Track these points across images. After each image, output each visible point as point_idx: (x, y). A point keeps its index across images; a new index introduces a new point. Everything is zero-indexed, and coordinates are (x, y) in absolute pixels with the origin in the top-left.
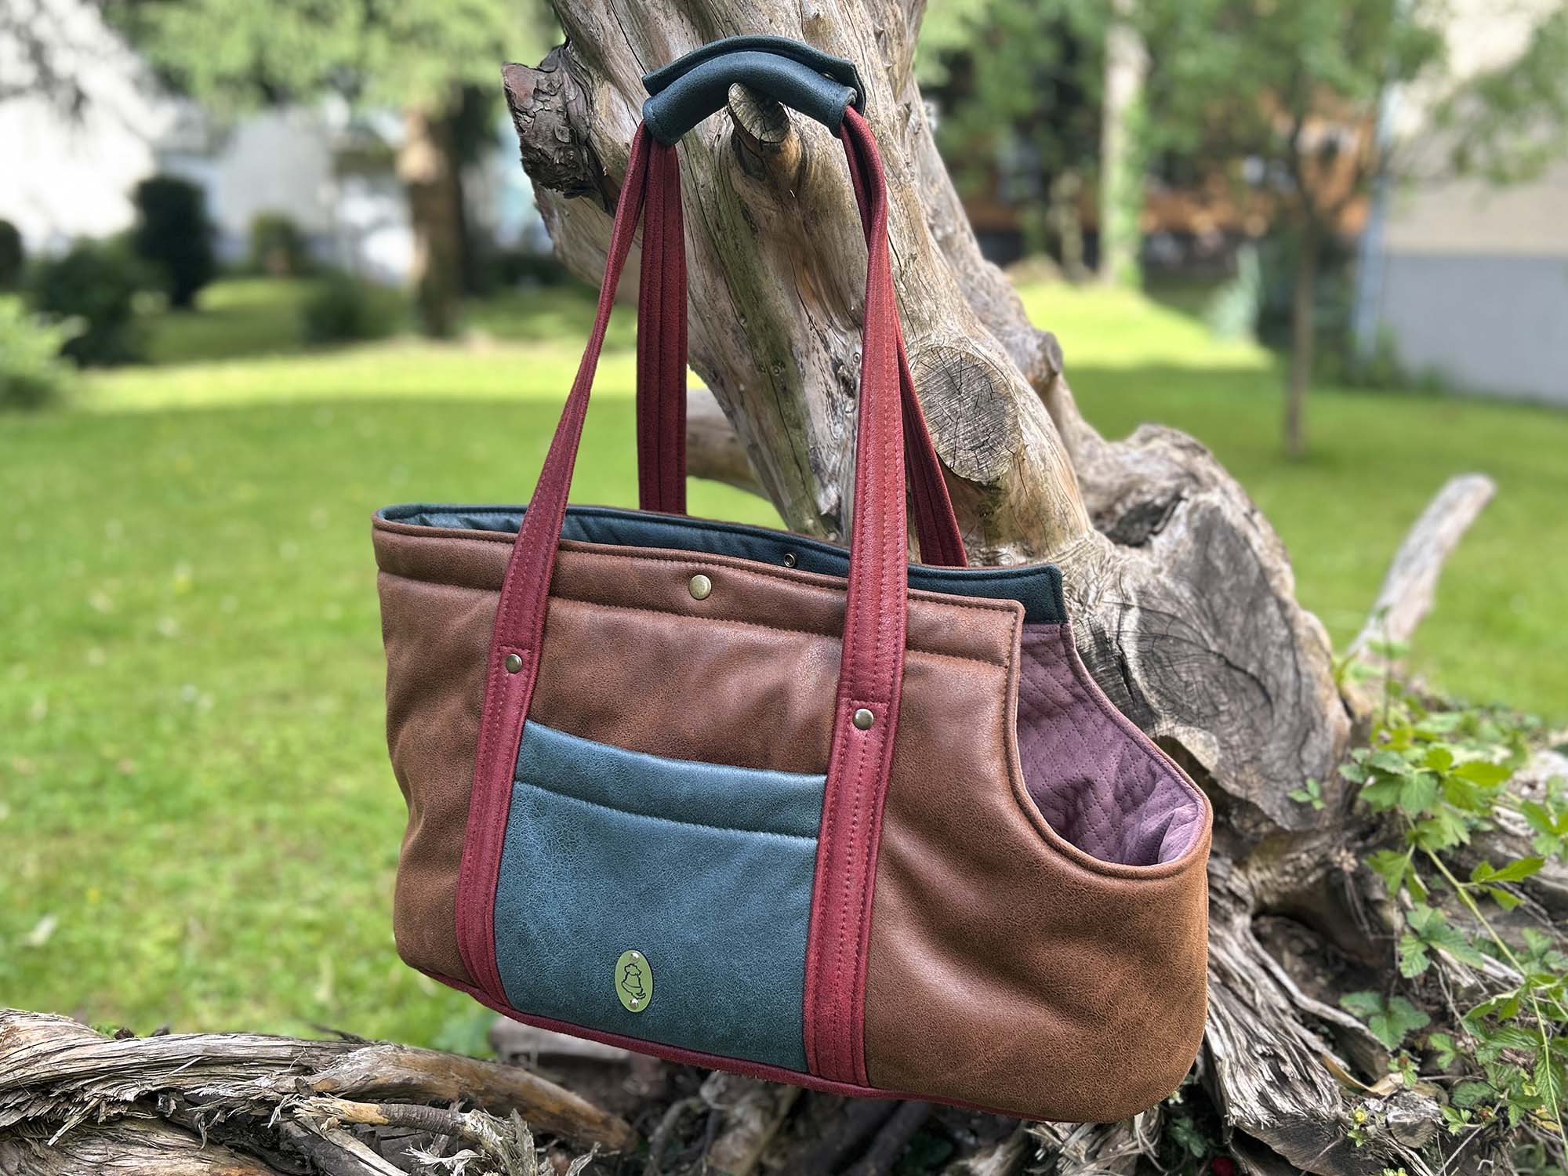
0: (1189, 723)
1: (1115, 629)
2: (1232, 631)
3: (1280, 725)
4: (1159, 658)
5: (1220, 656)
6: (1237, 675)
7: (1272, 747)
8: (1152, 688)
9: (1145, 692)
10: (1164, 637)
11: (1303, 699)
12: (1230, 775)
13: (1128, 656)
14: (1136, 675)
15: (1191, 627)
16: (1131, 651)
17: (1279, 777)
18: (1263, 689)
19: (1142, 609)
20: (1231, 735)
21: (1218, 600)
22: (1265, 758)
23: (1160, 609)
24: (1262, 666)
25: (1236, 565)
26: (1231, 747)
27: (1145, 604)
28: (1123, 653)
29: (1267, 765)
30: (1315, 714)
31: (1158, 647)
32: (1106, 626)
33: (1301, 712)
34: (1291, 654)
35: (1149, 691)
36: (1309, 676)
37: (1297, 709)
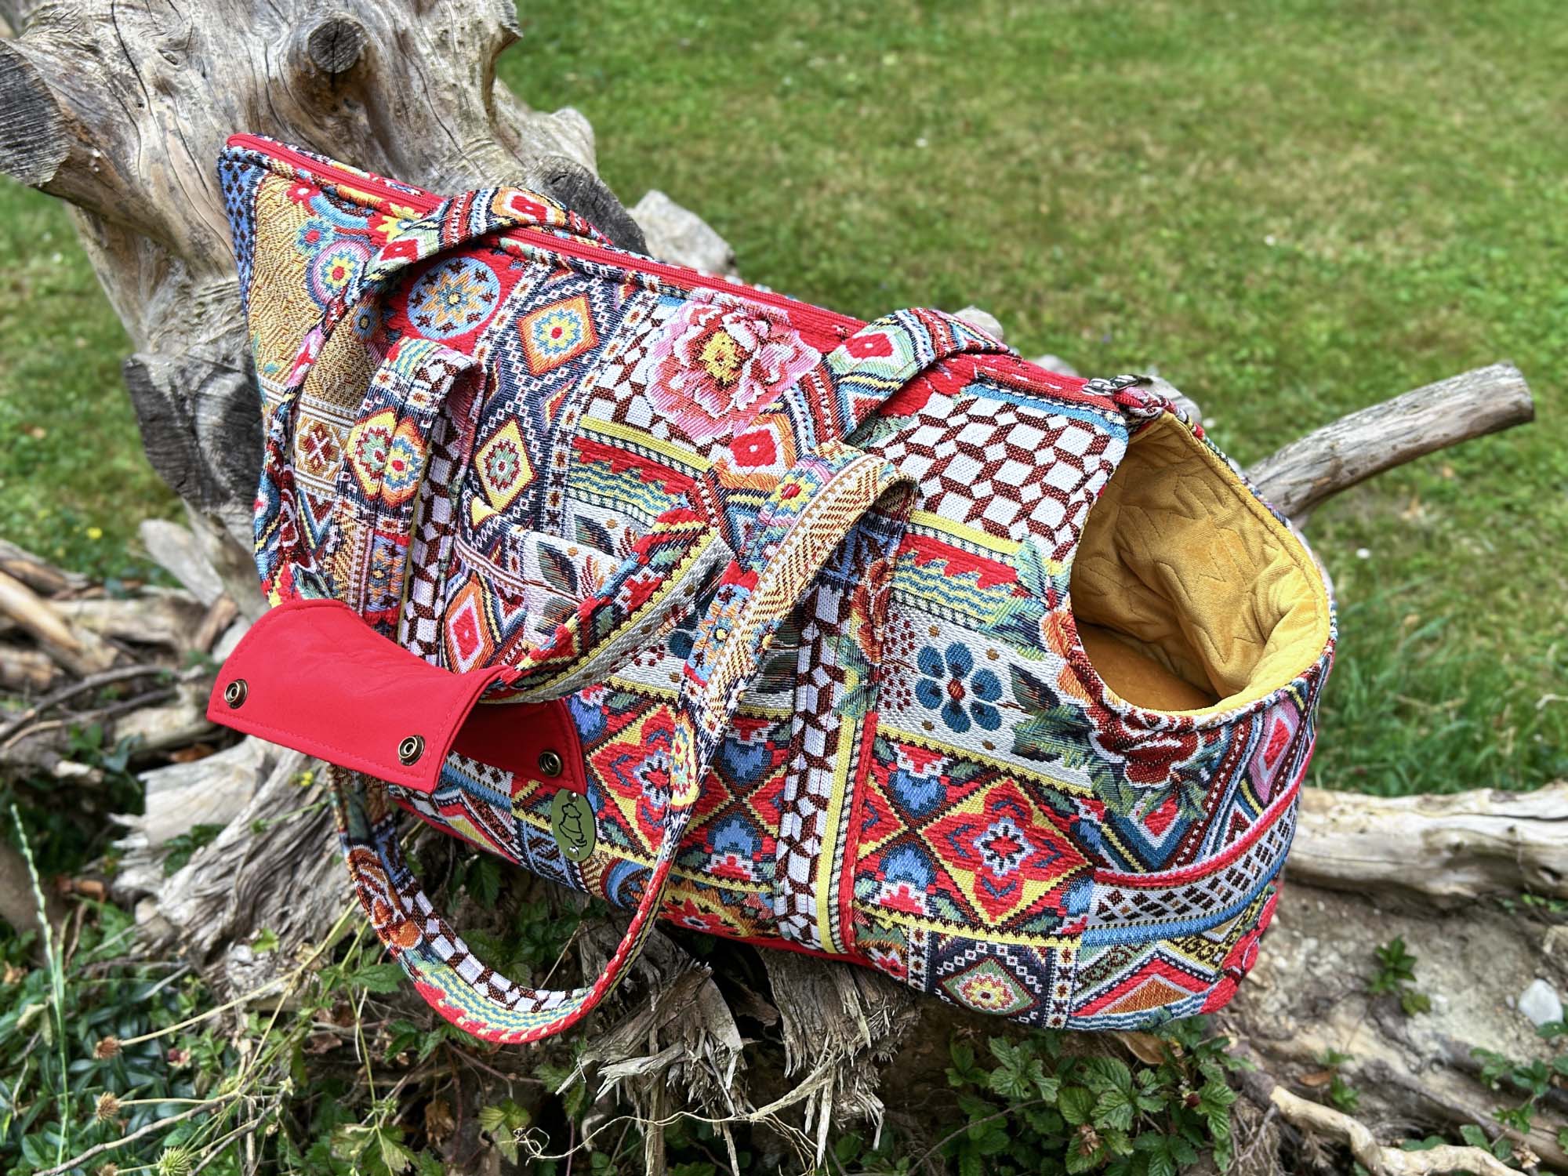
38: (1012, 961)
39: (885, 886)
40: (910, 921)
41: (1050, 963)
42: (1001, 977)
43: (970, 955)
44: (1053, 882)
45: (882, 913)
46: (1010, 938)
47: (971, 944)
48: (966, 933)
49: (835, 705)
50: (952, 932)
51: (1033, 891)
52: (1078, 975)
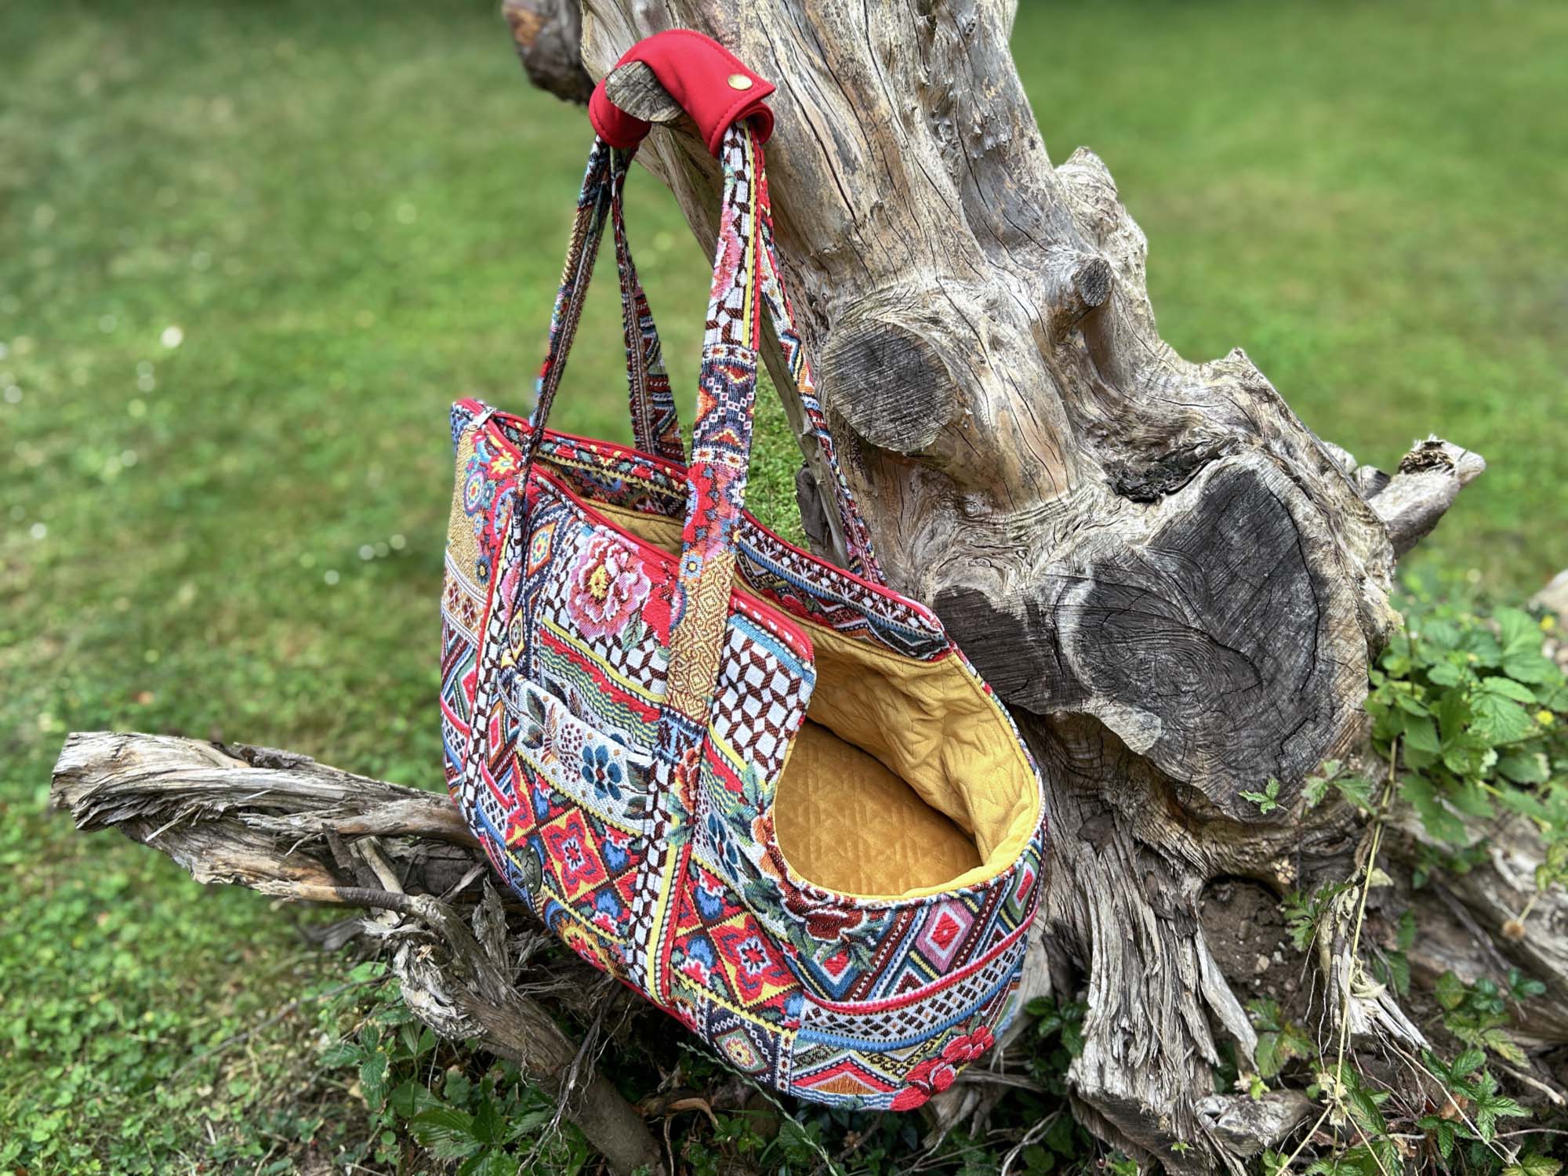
0: (1131, 702)
1: (1053, 600)
2: (1230, 608)
3: (1265, 711)
4: (1111, 634)
5: (1203, 633)
6: (1222, 653)
7: (1244, 734)
8: (1086, 664)
9: (1076, 668)
10: (1123, 612)
11: (1311, 686)
12: (1174, 758)
13: (1062, 630)
14: (1068, 651)
15: (1170, 603)
16: (1068, 626)
17: (1244, 765)
18: (1257, 672)
19: (1098, 582)
20: (1189, 717)
21: (1220, 576)
22: (1229, 745)
23: (1128, 582)
24: (1261, 647)
25: (1258, 537)
26: (1186, 729)
27: (1103, 578)
28: (1056, 628)
29: (1232, 752)
30: (1324, 703)
31: (1112, 622)
32: (1040, 600)
33: (1302, 699)
34: (1310, 636)
35: (1081, 667)
36: (1331, 661)
37: (1298, 696)
38: (754, 1034)
39: (688, 960)
40: (698, 987)
41: (776, 1044)
42: (747, 1044)
43: (730, 1022)
44: (781, 989)
45: (683, 977)
46: (753, 1018)
47: (731, 1015)
48: (729, 1006)
49: (665, 834)
50: (721, 1003)
51: (769, 991)
52: (794, 1057)
